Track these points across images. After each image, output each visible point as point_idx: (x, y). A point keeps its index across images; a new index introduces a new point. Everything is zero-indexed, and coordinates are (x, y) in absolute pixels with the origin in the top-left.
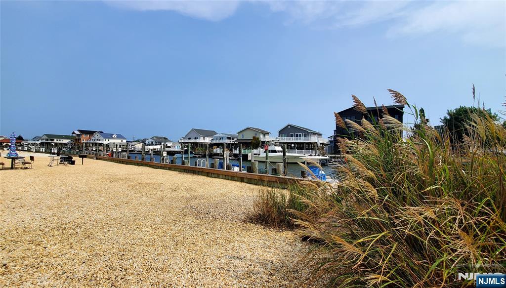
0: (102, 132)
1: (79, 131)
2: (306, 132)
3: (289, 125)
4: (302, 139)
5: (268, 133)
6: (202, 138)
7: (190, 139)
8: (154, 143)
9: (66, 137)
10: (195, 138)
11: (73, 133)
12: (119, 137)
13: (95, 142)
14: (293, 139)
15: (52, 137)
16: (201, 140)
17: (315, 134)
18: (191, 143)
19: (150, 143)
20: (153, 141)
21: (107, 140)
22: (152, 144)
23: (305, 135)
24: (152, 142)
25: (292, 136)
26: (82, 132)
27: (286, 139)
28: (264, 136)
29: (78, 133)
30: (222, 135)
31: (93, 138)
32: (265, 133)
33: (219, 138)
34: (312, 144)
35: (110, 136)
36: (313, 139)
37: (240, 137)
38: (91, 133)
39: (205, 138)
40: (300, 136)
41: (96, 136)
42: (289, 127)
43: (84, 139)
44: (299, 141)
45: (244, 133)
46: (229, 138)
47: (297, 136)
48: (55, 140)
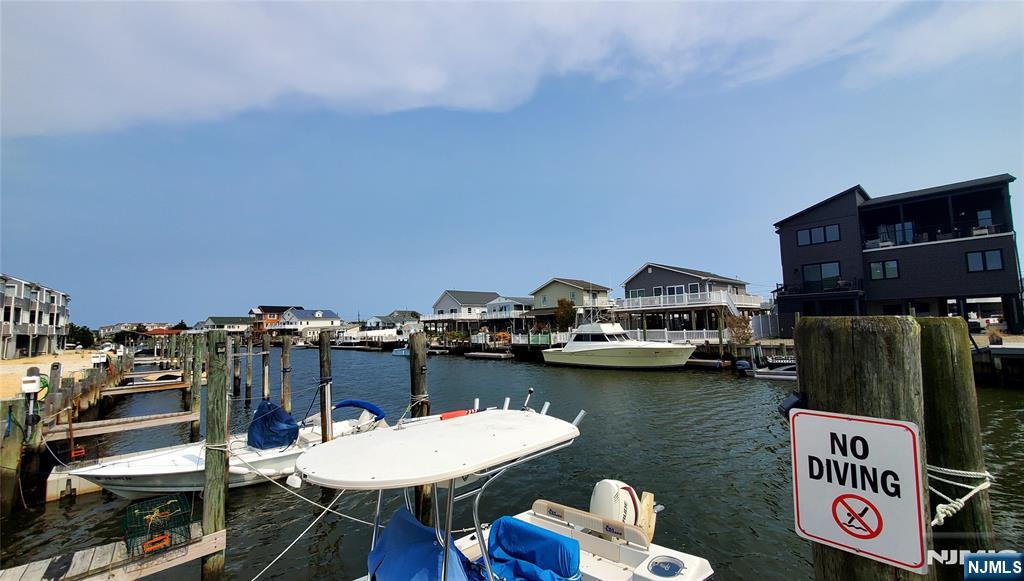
0: (301, 308)
1: (261, 308)
2: (695, 281)
3: (649, 266)
4: (686, 300)
5: (604, 291)
6: (465, 310)
7: (441, 312)
8: (380, 325)
9: (243, 321)
10: (452, 311)
11: (251, 312)
12: (328, 315)
13: (285, 327)
14: (660, 302)
15: (219, 322)
16: (464, 315)
17: (721, 283)
18: (443, 321)
19: (374, 325)
20: (379, 320)
21: (304, 323)
22: (377, 327)
23: (694, 289)
24: (378, 323)
25: (658, 293)
26: (266, 310)
27: (641, 303)
28: (595, 296)
29: (259, 312)
30: (503, 301)
31: (282, 320)
32: (596, 291)
33: (498, 308)
34: (713, 311)
35: (310, 315)
36: (717, 298)
37: (539, 304)
38: (280, 310)
39: (473, 309)
40: (680, 291)
41: (287, 316)
42: (650, 271)
43: (270, 323)
44: (678, 305)
45: (547, 293)
46: (519, 307)
47: (671, 292)
48: (226, 327)
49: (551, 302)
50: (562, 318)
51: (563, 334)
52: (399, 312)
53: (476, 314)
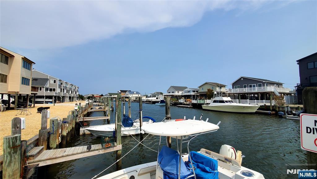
0: (130, 91)
1: (121, 91)
2: (260, 83)
3: (242, 78)
4: (256, 90)
5: (224, 86)
6: (177, 92)
7: (169, 93)
9: (116, 94)
10: (173, 92)
11: (118, 92)
12: (137, 93)
13: (126, 96)
14: (246, 90)
15: (111, 94)
16: (176, 93)
17: (272, 83)
18: (170, 95)
20: (151, 95)
21: (131, 95)
23: (260, 86)
24: (151, 96)
25: (245, 87)
26: (122, 91)
27: (238, 90)
28: (221, 88)
29: (120, 92)
30: (189, 89)
32: (221, 86)
33: (187, 92)
34: (268, 94)
35: (133, 93)
36: (270, 89)
37: (201, 90)
38: (125, 91)
39: (179, 92)
40: (254, 86)
41: (127, 93)
42: (242, 79)
43: (123, 95)
44: (253, 91)
45: (204, 87)
46: (194, 91)
47: (251, 86)
48: (112, 96)
49: (205, 90)
50: (209, 95)
51: (210, 100)
52: (157, 92)
53: (180, 93)
